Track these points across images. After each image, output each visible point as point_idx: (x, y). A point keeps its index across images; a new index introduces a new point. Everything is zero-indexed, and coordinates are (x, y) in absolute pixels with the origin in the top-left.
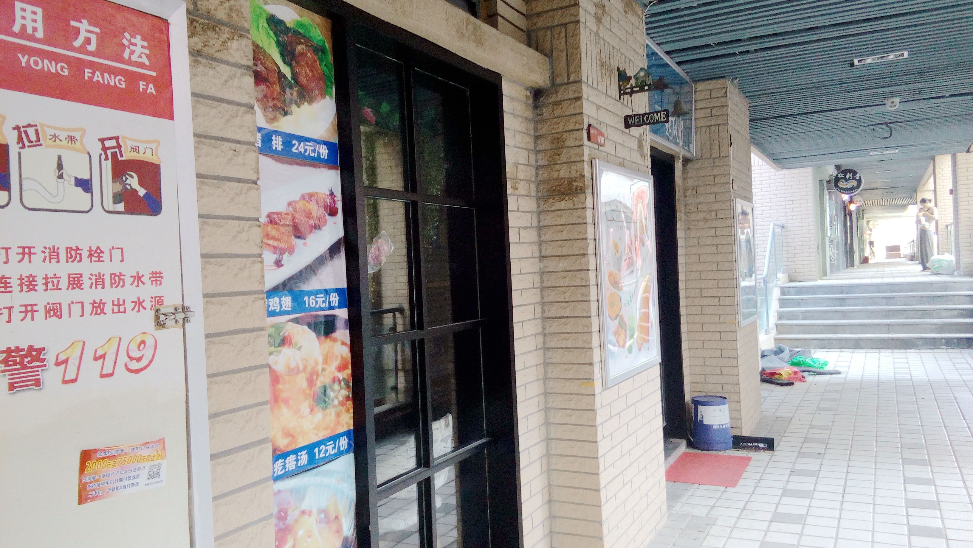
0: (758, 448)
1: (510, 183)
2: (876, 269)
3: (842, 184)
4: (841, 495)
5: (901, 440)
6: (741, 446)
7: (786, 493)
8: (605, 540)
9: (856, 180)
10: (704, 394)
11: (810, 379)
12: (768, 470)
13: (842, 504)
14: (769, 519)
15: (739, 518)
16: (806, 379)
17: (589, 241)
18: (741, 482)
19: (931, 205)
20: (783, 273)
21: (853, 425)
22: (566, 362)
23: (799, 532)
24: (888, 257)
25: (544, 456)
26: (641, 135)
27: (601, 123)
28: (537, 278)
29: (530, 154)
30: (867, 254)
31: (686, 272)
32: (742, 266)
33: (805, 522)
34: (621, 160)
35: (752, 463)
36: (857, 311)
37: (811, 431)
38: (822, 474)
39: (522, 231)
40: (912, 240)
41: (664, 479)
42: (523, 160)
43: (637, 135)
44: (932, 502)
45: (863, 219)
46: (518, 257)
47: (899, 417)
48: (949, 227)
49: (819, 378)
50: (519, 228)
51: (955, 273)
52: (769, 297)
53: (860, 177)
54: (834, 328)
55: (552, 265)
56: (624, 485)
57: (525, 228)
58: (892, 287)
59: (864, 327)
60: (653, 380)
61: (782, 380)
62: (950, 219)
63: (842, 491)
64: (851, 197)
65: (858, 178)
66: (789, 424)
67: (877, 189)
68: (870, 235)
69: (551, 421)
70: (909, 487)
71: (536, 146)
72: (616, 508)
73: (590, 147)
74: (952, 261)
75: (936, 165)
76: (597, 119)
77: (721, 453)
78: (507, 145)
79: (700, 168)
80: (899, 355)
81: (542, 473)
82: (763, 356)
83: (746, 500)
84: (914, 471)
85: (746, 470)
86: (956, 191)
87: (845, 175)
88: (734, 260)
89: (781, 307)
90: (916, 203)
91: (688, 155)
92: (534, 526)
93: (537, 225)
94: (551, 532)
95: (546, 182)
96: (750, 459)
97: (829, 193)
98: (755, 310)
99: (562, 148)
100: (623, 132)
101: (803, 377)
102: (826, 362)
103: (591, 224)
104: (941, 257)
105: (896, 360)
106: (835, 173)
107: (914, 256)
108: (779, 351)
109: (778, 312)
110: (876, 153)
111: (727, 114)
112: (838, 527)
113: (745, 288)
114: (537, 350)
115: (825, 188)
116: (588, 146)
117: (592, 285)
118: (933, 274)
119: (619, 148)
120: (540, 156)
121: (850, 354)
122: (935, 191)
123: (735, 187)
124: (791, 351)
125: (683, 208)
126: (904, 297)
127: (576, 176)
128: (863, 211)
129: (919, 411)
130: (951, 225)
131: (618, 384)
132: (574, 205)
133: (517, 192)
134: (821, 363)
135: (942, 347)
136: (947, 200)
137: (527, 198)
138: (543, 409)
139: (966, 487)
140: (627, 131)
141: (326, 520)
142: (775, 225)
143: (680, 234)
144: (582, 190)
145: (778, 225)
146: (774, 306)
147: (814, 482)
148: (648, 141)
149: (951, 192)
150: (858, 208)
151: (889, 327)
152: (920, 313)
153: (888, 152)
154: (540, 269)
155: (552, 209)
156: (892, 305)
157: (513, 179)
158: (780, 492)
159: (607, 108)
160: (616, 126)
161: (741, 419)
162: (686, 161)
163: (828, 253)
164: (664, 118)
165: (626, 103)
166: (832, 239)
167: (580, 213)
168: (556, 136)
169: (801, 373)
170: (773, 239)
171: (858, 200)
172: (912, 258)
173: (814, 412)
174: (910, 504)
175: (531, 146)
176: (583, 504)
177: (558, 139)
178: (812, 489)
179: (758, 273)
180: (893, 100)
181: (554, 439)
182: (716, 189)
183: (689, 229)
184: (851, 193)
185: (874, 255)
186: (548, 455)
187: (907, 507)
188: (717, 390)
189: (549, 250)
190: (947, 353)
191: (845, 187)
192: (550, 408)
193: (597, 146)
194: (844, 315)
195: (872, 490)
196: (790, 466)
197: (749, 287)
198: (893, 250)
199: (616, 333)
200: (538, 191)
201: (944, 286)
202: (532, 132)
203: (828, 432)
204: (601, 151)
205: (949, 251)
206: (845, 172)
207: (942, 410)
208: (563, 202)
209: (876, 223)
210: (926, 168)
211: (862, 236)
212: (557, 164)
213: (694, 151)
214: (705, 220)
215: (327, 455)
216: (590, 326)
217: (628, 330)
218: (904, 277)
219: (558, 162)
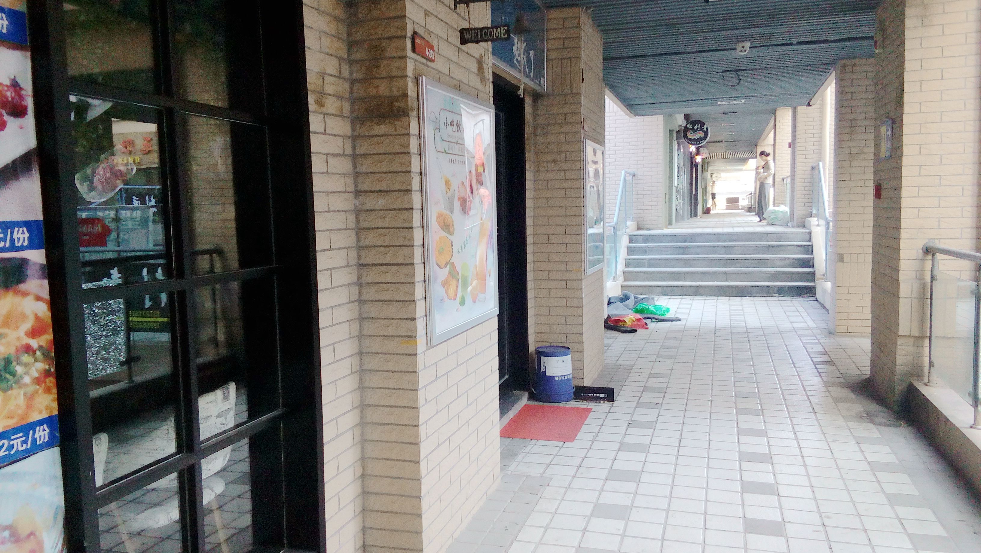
0: (598, 399)
1: (313, 96)
2: (716, 220)
3: (690, 135)
4: (676, 448)
5: (735, 389)
6: (583, 397)
7: (623, 447)
8: (424, 517)
9: (704, 131)
10: (548, 344)
11: (652, 326)
12: (607, 422)
13: (677, 459)
14: (604, 477)
15: (574, 476)
16: (648, 326)
17: (412, 175)
18: (580, 436)
19: (770, 158)
20: (632, 221)
21: (690, 374)
22: (385, 316)
23: (633, 492)
24: (727, 208)
25: (357, 425)
26: (481, 55)
27: (430, 32)
28: (352, 218)
29: (342, 64)
30: (709, 205)
31: (534, 217)
32: (591, 213)
33: (640, 479)
34: (456, 82)
35: (591, 415)
36: (697, 260)
37: (650, 379)
38: (658, 426)
39: (330, 160)
40: (750, 193)
41: (499, 437)
42: (331, 70)
43: (478, 56)
44: (764, 454)
45: (707, 171)
46: (326, 190)
47: (733, 365)
48: (785, 180)
49: (660, 324)
50: (327, 155)
51: (789, 224)
52: (618, 245)
53: (707, 128)
54: (676, 276)
55: (370, 202)
56: (451, 452)
57: (335, 155)
58: (732, 236)
59: (703, 275)
60: (490, 333)
61: (625, 327)
62: (786, 171)
63: (677, 444)
64: (698, 149)
65: (705, 129)
66: (630, 373)
67: (722, 142)
68: (713, 186)
69: (367, 384)
70: (743, 439)
71: (349, 54)
72: (439, 480)
73: (415, 61)
74: (787, 212)
75: (777, 119)
76: (425, 28)
77: (562, 405)
78: (309, 48)
79: (552, 105)
80: (735, 302)
81: (354, 445)
82: (609, 303)
83: (583, 456)
84: (748, 422)
85: (586, 423)
86: (795, 144)
87: (693, 126)
88: (582, 205)
89: (628, 255)
90: (756, 157)
91: (536, 87)
92: (341, 507)
93: (351, 153)
94: (364, 510)
95: (362, 100)
96: (589, 410)
97: (678, 143)
98: (602, 257)
99: (381, 59)
100: (459, 48)
101: (646, 324)
102: (668, 309)
103: (417, 154)
104: (776, 208)
105: (732, 308)
106: (685, 123)
107: (750, 208)
108: (624, 298)
109: (626, 260)
110: (724, 103)
111: (580, 47)
112: (673, 485)
113: (592, 235)
114: (350, 302)
115: (675, 138)
116: (413, 59)
117: (416, 228)
118: (769, 225)
119: (453, 67)
120: (355, 68)
121: (690, 302)
122: (774, 145)
123: (586, 128)
124: (635, 298)
125: (532, 149)
126: (741, 246)
127: (398, 94)
128: (708, 163)
129: (752, 359)
130: (787, 178)
131: (446, 341)
132: (396, 130)
133: (324, 110)
134: (664, 309)
135: (775, 295)
136: (784, 153)
137: (338, 118)
138: (357, 372)
139: (797, 439)
140: (464, 47)
141: (13, 539)
142: (626, 172)
143: (529, 176)
144: (404, 113)
145: (629, 173)
146: (623, 254)
147: (651, 435)
148: (490, 64)
149: (790, 145)
150: (703, 160)
151: (727, 276)
152: (756, 262)
153: (735, 102)
154: (356, 206)
155: (370, 134)
156: (730, 254)
157: (319, 93)
158: (616, 446)
159: (439, 16)
160: (450, 40)
161: (583, 369)
162: (537, 96)
163: (675, 203)
164: (504, 35)
165: (462, 14)
166: (678, 189)
167: (402, 140)
168: (374, 43)
169: (644, 320)
170: (624, 187)
171: (704, 152)
172: (750, 210)
173: (654, 360)
174: (744, 457)
175: (345, 55)
176: (401, 478)
177: (376, 47)
178: (648, 442)
179: (607, 220)
180: (743, 44)
181: (370, 405)
182: (565, 129)
183: (538, 171)
184: (698, 144)
185: (715, 206)
186: (362, 423)
187: (740, 461)
188: (561, 340)
189: (366, 184)
190: (779, 300)
191: (693, 138)
192: (365, 370)
193: (425, 61)
194: (687, 263)
195: (707, 442)
196: (628, 417)
197: (597, 235)
198: (733, 202)
199: (445, 284)
200: (352, 112)
201: (779, 236)
202: (344, 36)
203: (667, 380)
204: (429, 67)
205: (784, 203)
206: (694, 123)
207: (773, 358)
208: (383, 126)
209: (718, 175)
210: (768, 122)
211: (706, 187)
212: (375, 78)
213: (545, 85)
214: (555, 161)
215: (12, 453)
216: (413, 275)
217: (460, 280)
218: (742, 227)
219: (377, 76)
